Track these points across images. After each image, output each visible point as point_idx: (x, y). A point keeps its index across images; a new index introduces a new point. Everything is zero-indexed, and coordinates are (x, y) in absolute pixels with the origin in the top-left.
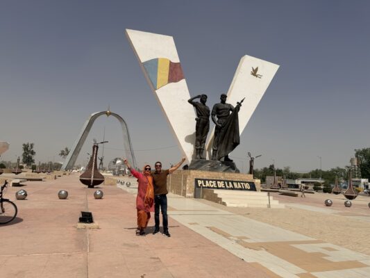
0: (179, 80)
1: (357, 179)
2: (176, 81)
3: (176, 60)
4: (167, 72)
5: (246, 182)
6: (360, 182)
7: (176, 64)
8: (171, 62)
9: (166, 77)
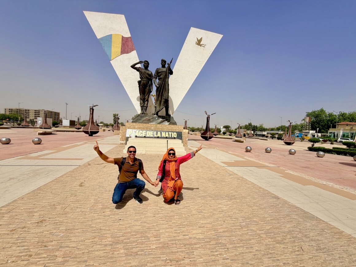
0: (131, 52)
1: (307, 131)
2: (127, 52)
3: (128, 35)
4: (120, 45)
5: (174, 132)
6: (309, 133)
7: (127, 38)
8: (123, 37)
9: (120, 50)
